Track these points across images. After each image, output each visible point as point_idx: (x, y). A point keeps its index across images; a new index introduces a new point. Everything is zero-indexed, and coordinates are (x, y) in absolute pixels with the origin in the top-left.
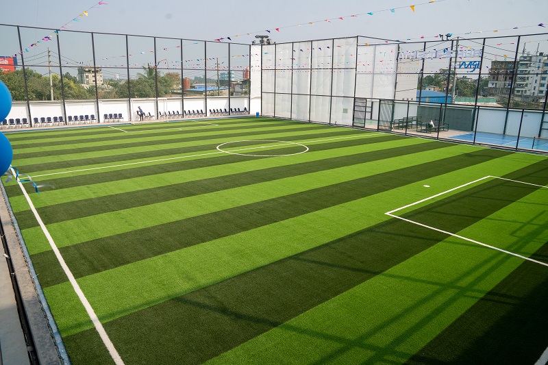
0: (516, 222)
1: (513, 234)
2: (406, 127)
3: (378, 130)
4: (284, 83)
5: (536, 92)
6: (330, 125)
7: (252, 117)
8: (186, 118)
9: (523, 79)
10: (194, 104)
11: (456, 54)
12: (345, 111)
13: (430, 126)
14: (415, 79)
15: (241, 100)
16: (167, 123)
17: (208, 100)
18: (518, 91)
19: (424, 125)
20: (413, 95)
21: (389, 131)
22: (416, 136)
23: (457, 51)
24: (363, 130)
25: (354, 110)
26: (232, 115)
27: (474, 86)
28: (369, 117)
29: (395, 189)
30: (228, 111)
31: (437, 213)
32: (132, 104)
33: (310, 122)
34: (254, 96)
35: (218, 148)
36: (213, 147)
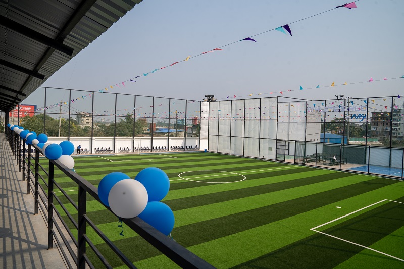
2: (316, 161)
3: (295, 163)
4: (225, 127)
6: (259, 160)
7: (201, 152)
8: (154, 152)
9: (396, 124)
10: (159, 143)
11: (348, 109)
12: (270, 149)
13: (334, 160)
14: (319, 126)
15: (194, 140)
16: (140, 155)
17: (170, 140)
18: (394, 133)
19: (329, 160)
20: (318, 137)
21: (303, 164)
22: (324, 168)
23: (348, 106)
24: (284, 163)
25: (277, 149)
26: (187, 151)
27: (361, 129)
28: (287, 153)
29: (315, 210)
30: (184, 147)
31: (351, 229)
32: (116, 141)
33: (244, 157)
34: (203, 137)
35: (179, 175)
36: (175, 175)
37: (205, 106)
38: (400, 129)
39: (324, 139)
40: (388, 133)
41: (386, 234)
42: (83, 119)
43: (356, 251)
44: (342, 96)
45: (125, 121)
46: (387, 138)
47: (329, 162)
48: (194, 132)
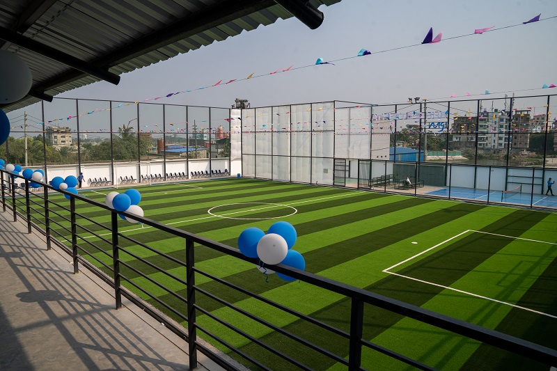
0: (499, 272)
1: (498, 284)
2: (385, 185)
3: (358, 188)
4: (264, 143)
5: (496, 145)
6: (311, 185)
7: (233, 179)
8: (168, 181)
9: (484, 133)
10: (175, 168)
11: (425, 115)
12: (326, 171)
13: (407, 183)
14: (387, 138)
15: (222, 162)
16: (150, 186)
17: (189, 163)
18: (481, 144)
19: (401, 182)
20: (386, 153)
21: (369, 189)
22: (395, 193)
23: (425, 113)
24: (344, 189)
25: (334, 170)
26: (213, 177)
27: (440, 140)
28: (347, 176)
30: (209, 173)
31: (429, 268)
32: (114, 169)
33: (291, 183)
34: (235, 157)
35: (209, 212)
36: (204, 212)
37: (236, 113)
38: (487, 138)
39: (395, 154)
40: (473, 145)
41: (468, 271)
42: (56, 137)
43: (436, 291)
44: (417, 99)
45: (121, 137)
46: (472, 151)
47: (401, 185)
48: (219, 150)
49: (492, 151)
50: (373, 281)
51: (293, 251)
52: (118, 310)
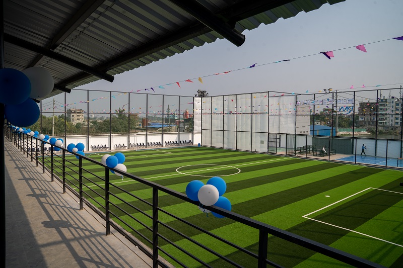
0: (395, 221)
1: (394, 230)
2: (306, 153)
3: (286, 155)
4: (217, 122)
5: (394, 123)
6: (251, 153)
7: (195, 147)
8: (149, 148)
9: (383, 115)
10: (154, 139)
11: (336, 101)
12: (262, 142)
13: (323, 152)
14: (308, 119)
15: (187, 134)
16: (136, 151)
17: (164, 135)
18: (380, 123)
19: (318, 151)
20: (307, 130)
21: (294, 156)
22: (314, 159)
23: (336, 100)
24: (275, 156)
25: (268, 141)
26: (181, 146)
27: (349, 120)
28: (278, 146)
29: (306, 199)
30: (178, 142)
31: (338, 215)
32: (112, 138)
33: (237, 150)
34: (197, 132)
35: (177, 170)
36: (173, 170)
37: (198, 100)
38: (386, 118)
39: (314, 130)
40: (375, 123)
42: (73, 116)
43: (343, 234)
44: (330, 90)
45: (117, 116)
46: (374, 128)
47: (318, 153)
48: (186, 127)
49: (391, 128)
50: (295, 224)
51: (223, 197)
52: (108, 236)
